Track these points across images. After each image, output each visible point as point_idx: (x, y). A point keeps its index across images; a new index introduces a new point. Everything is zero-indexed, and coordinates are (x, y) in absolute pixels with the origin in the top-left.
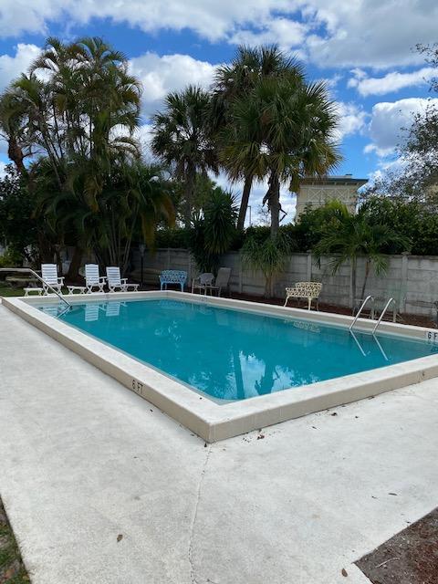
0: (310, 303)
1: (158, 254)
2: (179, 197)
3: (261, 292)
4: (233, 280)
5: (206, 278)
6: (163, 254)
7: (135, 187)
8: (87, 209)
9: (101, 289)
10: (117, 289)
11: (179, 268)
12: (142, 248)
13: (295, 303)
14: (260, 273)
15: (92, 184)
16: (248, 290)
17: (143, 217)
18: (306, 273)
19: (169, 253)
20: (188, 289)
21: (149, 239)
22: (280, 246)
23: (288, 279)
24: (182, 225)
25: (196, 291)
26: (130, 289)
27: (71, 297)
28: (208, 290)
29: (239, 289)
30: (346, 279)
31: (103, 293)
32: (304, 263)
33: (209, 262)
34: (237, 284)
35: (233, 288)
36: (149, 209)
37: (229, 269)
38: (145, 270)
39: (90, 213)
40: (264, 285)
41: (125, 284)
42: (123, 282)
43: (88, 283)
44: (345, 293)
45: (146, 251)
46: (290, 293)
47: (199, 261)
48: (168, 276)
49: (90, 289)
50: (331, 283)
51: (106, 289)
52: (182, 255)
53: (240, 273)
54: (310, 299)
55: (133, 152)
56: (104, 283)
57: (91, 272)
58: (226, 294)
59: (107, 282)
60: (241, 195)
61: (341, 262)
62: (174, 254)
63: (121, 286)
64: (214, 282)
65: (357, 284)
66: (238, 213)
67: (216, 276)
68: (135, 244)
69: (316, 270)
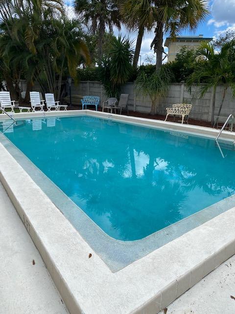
0: (183, 118)
1: (81, 85)
2: (95, 46)
3: (148, 110)
4: (130, 103)
5: (112, 101)
6: (85, 85)
7: (61, 35)
8: (28, 52)
9: (42, 109)
10: (53, 109)
11: (94, 94)
12: (70, 81)
13: (173, 118)
14: (148, 98)
15: (30, 32)
16: (140, 109)
17: (68, 58)
18: (180, 98)
19: (88, 84)
20: (100, 109)
21: (73, 74)
22: (163, 78)
23: (167, 102)
24: (97, 66)
25: (106, 110)
26: (62, 109)
27: (21, 115)
28: (113, 110)
29: (134, 109)
30: (207, 101)
31: (43, 112)
32: (179, 91)
33: (114, 90)
34: (132, 105)
35: (130, 108)
36: (71, 52)
37: (128, 95)
38: (72, 95)
39: (31, 55)
40: (151, 106)
41: (58, 105)
42: (56, 104)
43: (33, 104)
44: (206, 111)
45: (72, 82)
46: (170, 112)
47: (107, 89)
48: (87, 100)
49: (34, 109)
50: (197, 104)
51: (45, 109)
52: (96, 85)
53: (135, 98)
54: (183, 116)
55: (59, 9)
56: (43, 105)
57: (35, 97)
58: (125, 112)
59: (45, 104)
60: (136, 41)
61: (206, 89)
62: (92, 85)
63: (55, 107)
64: (117, 104)
65: (216, 105)
66: (134, 55)
67: (118, 99)
68: (65, 78)
69: (187, 95)
